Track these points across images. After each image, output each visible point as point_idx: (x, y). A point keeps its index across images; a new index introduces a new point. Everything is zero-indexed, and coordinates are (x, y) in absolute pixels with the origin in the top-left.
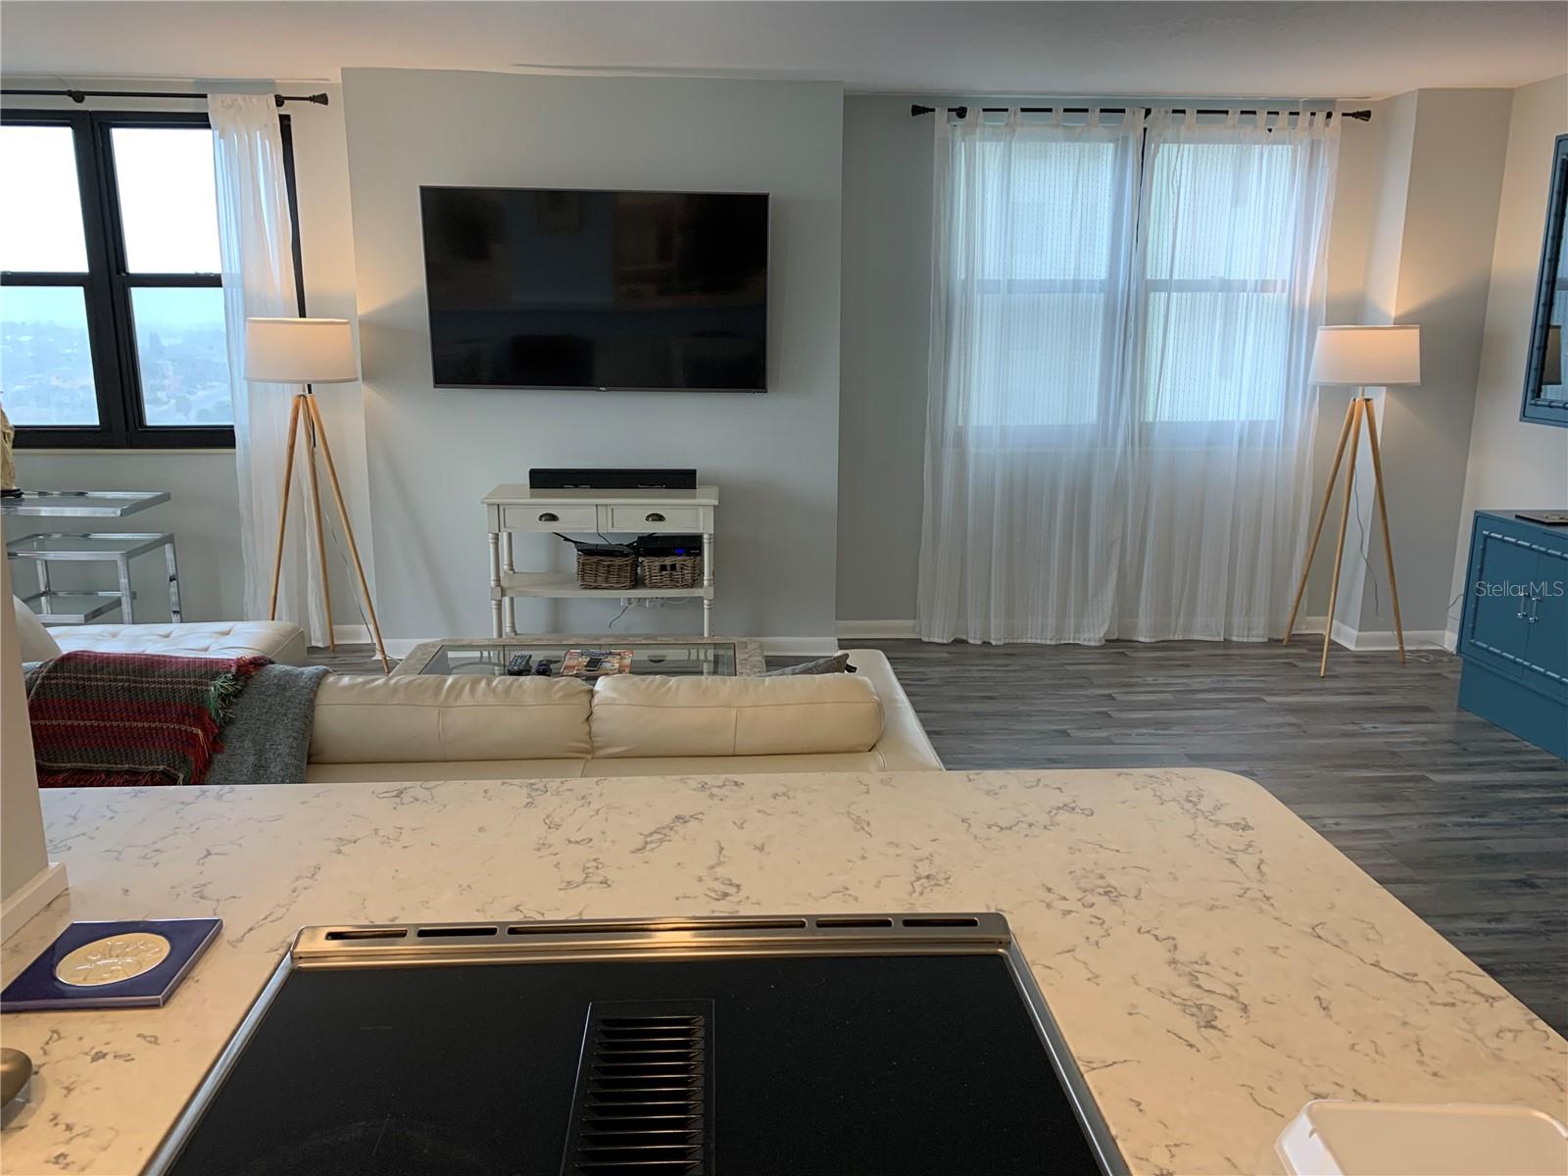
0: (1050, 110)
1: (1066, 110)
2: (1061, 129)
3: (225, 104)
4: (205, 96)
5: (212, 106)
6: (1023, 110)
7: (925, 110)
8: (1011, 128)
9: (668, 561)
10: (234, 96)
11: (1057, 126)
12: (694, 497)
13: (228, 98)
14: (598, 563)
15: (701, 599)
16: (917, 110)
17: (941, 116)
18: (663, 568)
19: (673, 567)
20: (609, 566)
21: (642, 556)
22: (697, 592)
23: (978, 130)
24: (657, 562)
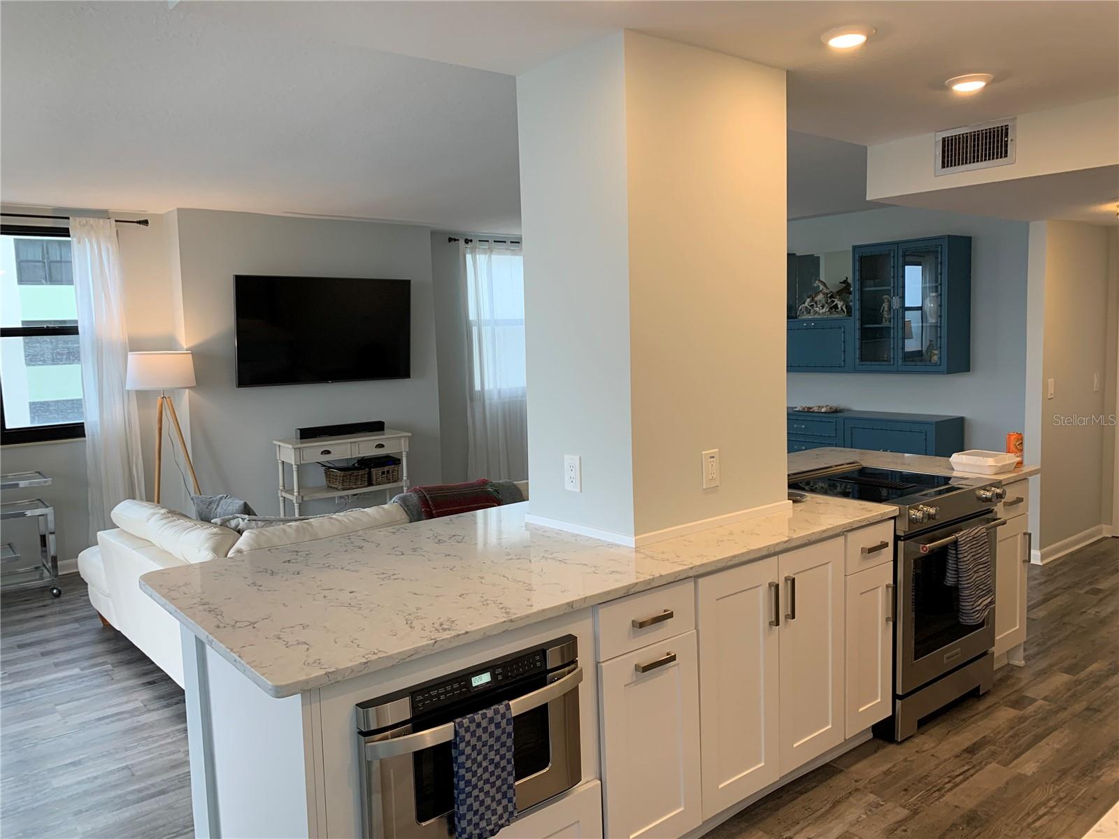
0: (505, 242)
1: (511, 242)
2: (509, 251)
3: (82, 224)
4: (68, 218)
5: (72, 224)
6: (495, 241)
7: (455, 240)
8: (491, 250)
9: (386, 469)
10: (88, 219)
11: (507, 249)
12: (384, 434)
13: (83, 220)
14: (350, 475)
15: (402, 487)
16: (450, 240)
17: (462, 242)
18: (383, 473)
19: (388, 472)
20: (356, 476)
21: (373, 468)
22: (400, 484)
23: (477, 250)
24: (380, 470)
